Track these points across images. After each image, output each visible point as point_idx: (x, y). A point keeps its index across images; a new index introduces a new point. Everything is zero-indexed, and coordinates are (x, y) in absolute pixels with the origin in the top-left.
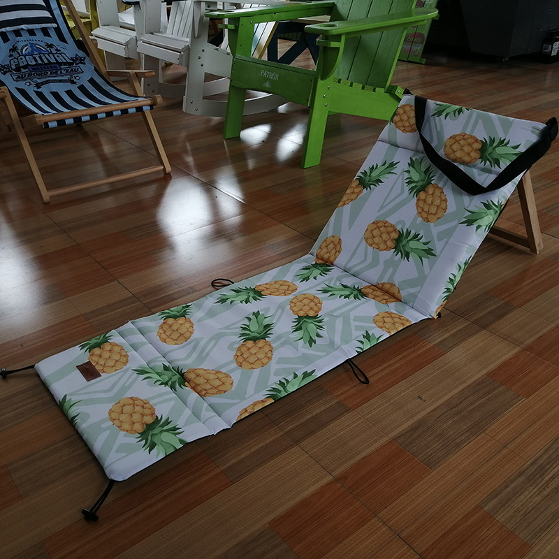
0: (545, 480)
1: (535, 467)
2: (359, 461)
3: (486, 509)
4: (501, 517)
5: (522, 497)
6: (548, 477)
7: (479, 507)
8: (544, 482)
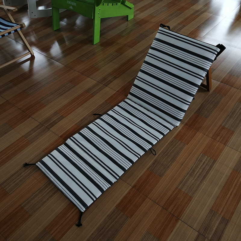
0: (195, 174)
1: (192, 170)
2: (139, 179)
3: (179, 188)
4: (183, 190)
5: (189, 182)
6: (196, 173)
7: (177, 188)
8: (194, 175)
